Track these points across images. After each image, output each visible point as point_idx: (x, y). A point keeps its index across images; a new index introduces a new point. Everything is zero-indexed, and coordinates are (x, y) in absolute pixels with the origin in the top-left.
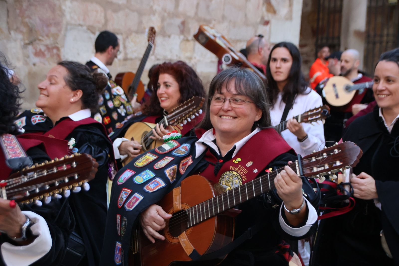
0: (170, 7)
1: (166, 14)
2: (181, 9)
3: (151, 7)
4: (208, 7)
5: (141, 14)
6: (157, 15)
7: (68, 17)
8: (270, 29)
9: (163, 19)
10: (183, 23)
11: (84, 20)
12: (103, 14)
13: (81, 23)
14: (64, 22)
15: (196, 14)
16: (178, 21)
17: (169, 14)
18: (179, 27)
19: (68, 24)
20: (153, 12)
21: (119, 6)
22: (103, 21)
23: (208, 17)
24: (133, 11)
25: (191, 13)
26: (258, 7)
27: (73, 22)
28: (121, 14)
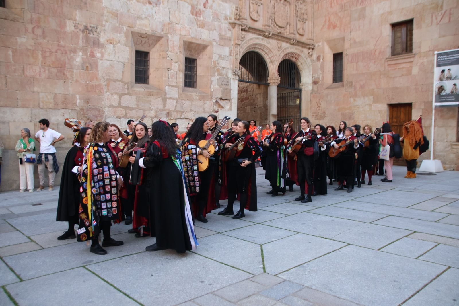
0: (161, 107)
1: (158, 110)
2: (167, 107)
3: (150, 108)
4: (182, 107)
5: (144, 110)
6: (153, 111)
7: (106, 114)
8: (219, 114)
9: (157, 112)
10: (168, 113)
11: (114, 114)
12: (124, 112)
13: (113, 115)
14: (104, 115)
15: (175, 109)
16: (165, 112)
17: (160, 110)
18: (166, 115)
19: (106, 116)
20: (151, 109)
21: (133, 108)
22: (124, 114)
23: (182, 110)
24: (141, 110)
25: (173, 109)
26: (211, 106)
27: (109, 115)
28: (134, 111)
